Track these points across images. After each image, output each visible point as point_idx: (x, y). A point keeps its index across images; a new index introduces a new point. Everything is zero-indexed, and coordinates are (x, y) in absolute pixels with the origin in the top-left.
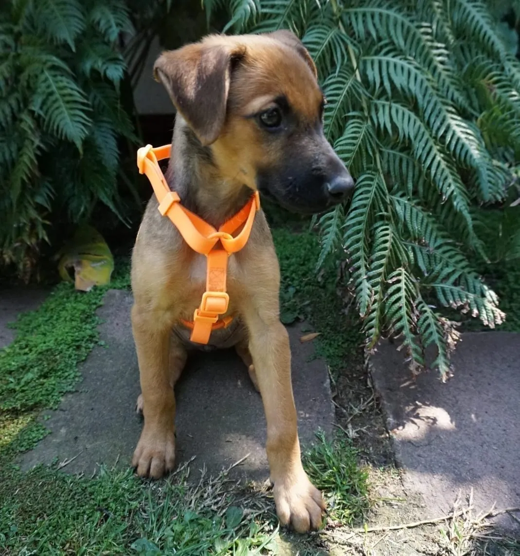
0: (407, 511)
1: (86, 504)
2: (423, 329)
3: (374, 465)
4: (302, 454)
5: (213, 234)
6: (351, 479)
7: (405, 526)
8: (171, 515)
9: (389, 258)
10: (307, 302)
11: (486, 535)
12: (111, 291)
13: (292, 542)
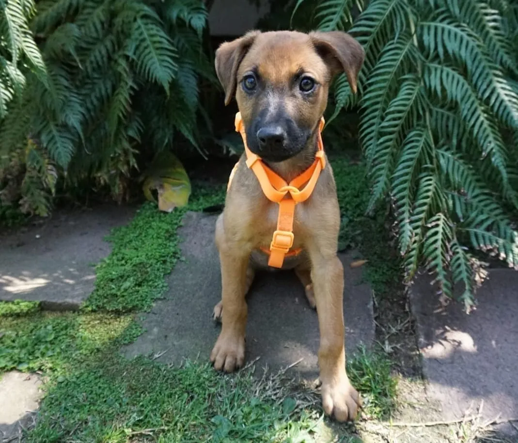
0: (426, 413)
1: (177, 387)
2: (454, 268)
3: (404, 376)
4: (346, 362)
5: (285, 187)
6: (383, 384)
7: (424, 425)
8: (241, 400)
9: (430, 205)
10: (358, 232)
11: (489, 437)
12: (188, 212)
13: (333, 428)
